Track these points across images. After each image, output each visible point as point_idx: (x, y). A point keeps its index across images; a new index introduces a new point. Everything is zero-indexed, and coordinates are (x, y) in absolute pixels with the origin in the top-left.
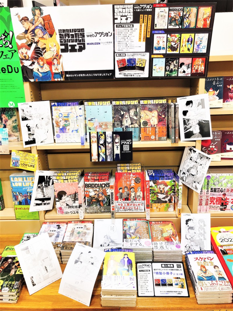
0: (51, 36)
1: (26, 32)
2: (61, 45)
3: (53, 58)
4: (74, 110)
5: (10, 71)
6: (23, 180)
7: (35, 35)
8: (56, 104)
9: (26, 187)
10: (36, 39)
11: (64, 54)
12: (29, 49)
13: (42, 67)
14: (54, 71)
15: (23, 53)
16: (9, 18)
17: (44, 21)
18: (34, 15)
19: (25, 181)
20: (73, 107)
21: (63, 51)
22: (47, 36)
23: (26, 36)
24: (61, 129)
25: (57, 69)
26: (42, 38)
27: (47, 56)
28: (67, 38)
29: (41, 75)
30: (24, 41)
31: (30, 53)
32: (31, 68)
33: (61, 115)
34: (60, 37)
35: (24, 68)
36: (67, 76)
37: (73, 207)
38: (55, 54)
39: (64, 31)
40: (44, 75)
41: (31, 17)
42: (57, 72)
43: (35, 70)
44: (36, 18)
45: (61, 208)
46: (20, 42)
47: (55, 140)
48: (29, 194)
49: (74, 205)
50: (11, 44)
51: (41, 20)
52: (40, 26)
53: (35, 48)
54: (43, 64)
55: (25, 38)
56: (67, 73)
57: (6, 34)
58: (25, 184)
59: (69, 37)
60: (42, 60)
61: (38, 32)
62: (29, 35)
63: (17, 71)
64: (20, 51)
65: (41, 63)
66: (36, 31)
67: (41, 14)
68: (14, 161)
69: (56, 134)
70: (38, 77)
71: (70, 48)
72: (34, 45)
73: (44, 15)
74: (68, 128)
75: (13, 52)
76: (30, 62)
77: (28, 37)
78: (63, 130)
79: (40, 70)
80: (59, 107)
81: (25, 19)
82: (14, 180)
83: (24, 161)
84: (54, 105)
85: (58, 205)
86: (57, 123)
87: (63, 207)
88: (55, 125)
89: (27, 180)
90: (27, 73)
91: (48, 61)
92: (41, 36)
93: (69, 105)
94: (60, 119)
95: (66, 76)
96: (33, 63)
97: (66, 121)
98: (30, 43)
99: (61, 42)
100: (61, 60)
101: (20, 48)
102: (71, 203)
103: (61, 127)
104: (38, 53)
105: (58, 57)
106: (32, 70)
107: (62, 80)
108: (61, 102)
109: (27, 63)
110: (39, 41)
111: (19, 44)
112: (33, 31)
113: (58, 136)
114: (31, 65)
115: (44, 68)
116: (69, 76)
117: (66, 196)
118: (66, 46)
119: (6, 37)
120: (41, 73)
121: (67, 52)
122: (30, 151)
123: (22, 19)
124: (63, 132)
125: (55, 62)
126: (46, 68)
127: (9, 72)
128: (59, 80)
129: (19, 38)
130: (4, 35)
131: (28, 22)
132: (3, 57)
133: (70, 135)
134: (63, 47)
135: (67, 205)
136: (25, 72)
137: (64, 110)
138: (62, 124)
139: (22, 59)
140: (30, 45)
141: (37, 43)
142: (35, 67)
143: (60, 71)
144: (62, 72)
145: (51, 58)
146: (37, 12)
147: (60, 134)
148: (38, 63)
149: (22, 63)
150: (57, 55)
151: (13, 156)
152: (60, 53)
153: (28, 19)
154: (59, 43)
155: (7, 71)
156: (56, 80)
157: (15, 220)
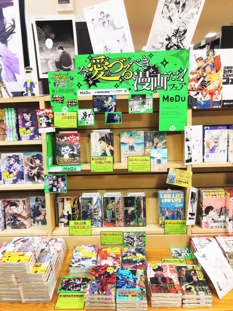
0: (217, 71)
1: (199, 69)
2: (223, 79)
3: (215, 89)
4: (223, 132)
5: (177, 99)
6: (172, 196)
7: (205, 71)
8: (209, 127)
9: (174, 203)
10: (205, 74)
11: (225, 86)
12: (197, 82)
13: (204, 97)
14: (214, 100)
15: (191, 85)
16: (188, 58)
17: (214, 60)
18: (208, 55)
19: (173, 197)
20: (223, 130)
21: (224, 83)
22: (214, 72)
23: (198, 72)
24: (211, 150)
25: (217, 98)
26: (210, 73)
27: (210, 88)
28: (229, 73)
29: (202, 103)
30: (195, 76)
31: (197, 85)
32: (195, 97)
33: (212, 138)
34: (224, 73)
35: (190, 97)
36: (225, 104)
37: (218, 221)
38: (217, 86)
39: (228, 68)
40: (205, 103)
41: (205, 57)
42: (216, 100)
43: (199, 99)
44: (209, 58)
45: (207, 223)
46: (191, 77)
47: (203, 159)
48: (176, 210)
49: (219, 219)
50: (183, 78)
51: (212, 59)
52: (211, 64)
53: (202, 81)
54: (206, 94)
55: (196, 73)
56: (225, 101)
57: (181, 71)
58: (174, 200)
59: (231, 73)
60: (206, 91)
61: (208, 69)
62: (200, 71)
63: (183, 100)
64: (190, 84)
65: (204, 93)
66: (206, 68)
67: (214, 54)
68: (170, 178)
69: (206, 154)
70: (200, 105)
71: (230, 81)
72: (202, 79)
73: (216, 55)
74: (216, 148)
75: (183, 84)
76: (196, 93)
77: (199, 73)
78: (212, 150)
79: (203, 99)
80: (211, 130)
81: (200, 59)
82: (163, 196)
83: (180, 178)
84: (207, 129)
85: (204, 220)
86: (208, 144)
87: (209, 221)
88: (206, 146)
89: (175, 196)
90: (192, 101)
91: (210, 91)
92: (209, 72)
93: (220, 129)
94: (211, 141)
95: (223, 104)
96: (198, 93)
97: (216, 142)
98: (199, 77)
99: (224, 76)
100: (221, 91)
101: (190, 81)
102: (216, 218)
103: (211, 148)
104: (204, 85)
105: (219, 88)
106: (196, 99)
107: (220, 107)
108: (214, 126)
109: (193, 94)
110: (206, 76)
111: (191, 78)
112: (204, 68)
113: (208, 156)
114: (196, 95)
115: (206, 98)
116: (227, 104)
117: (213, 211)
118: (228, 80)
119: (180, 73)
120: (203, 101)
121: (228, 84)
122: (185, 169)
123: (198, 59)
124: (212, 152)
125: (217, 92)
126: (208, 98)
127: (176, 101)
128: (217, 107)
129: (192, 73)
130: (179, 71)
131: (202, 61)
132: (174, 88)
133: (218, 155)
134: (225, 81)
135: (213, 219)
136: (190, 101)
137: (215, 132)
138: (212, 145)
139: (190, 90)
140: (199, 79)
141: (204, 77)
142: (199, 97)
143: (219, 100)
144: (220, 101)
145: (213, 90)
146: (211, 53)
147: (210, 154)
148: (202, 93)
149: (189, 93)
150: (219, 87)
151: (171, 173)
152: (222, 85)
153: (202, 59)
154: (222, 77)
155: (174, 100)
156: (214, 107)
157: (164, 235)
